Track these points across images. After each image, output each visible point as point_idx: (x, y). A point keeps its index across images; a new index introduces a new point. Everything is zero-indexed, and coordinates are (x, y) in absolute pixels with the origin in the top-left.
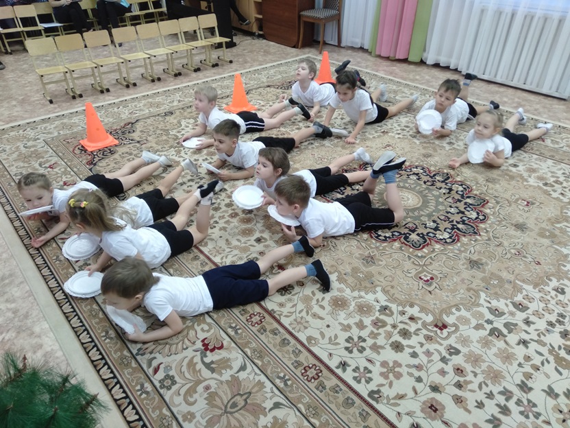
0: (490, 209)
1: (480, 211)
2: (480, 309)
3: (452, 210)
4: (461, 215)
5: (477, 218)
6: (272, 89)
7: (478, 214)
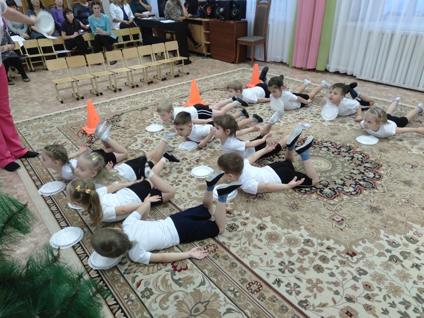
0: (383, 170)
1: (377, 172)
2: (381, 242)
3: (355, 172)
4: (361, 175)
5: (374, 177)
6: (218, 91)
7: (374, 174)
